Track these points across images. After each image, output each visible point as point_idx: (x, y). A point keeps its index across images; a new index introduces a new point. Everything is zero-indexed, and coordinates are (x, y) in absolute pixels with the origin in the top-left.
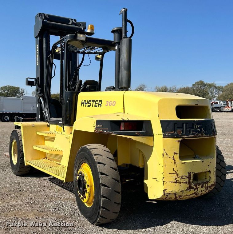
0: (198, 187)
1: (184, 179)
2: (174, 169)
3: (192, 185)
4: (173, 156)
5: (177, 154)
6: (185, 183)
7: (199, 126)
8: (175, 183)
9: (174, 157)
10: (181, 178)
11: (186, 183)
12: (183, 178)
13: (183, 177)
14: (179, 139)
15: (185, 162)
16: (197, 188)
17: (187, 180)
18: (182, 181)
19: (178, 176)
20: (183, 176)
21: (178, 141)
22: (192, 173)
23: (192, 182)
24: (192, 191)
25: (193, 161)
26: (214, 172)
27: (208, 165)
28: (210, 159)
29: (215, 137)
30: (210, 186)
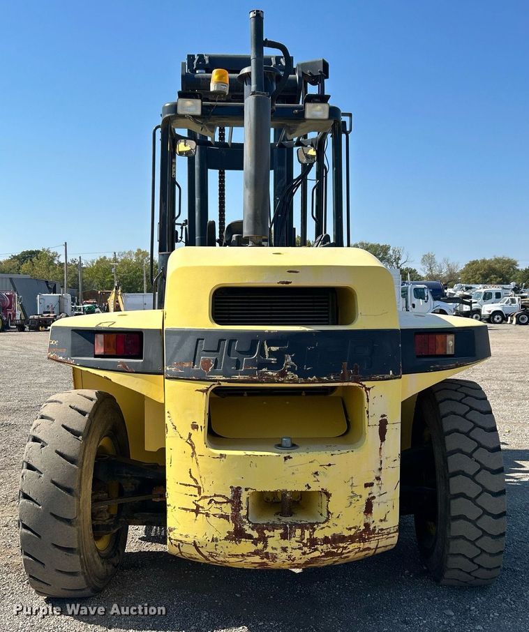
0: (268, 537)
1: (218, 506)
2: (190, 472)
3: (246, 527)
4: (190, 435)
5: (200, 428)
6: (222, 516)
7: (274, 349)
8: (194, 514)
9: (191, 438)
10: (210, 502)
11: (225, 517)
12: (216, 502)
13: (216, 499)
14: (204, 386)
15: (221, 455)
16: (264, 539)
17: (227, 509)
18: (214, 510)
19: (202, 495)
20: (215, 496)
21: (201, 391)
22: (243, 490)
23: (244, 517)
24: (246, 546)
25: (249, 453)
26: (352, 497)
27: (316, 473)
28: (329, 453)
29: (364, 386)
30: (326, 540)
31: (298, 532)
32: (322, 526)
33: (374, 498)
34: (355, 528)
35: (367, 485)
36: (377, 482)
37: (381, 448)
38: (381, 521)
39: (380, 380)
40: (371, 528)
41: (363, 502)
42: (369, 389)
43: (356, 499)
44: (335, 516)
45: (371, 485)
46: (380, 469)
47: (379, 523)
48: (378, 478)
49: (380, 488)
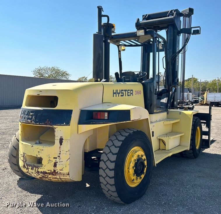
0: (29, 168)
3: (25, 165)
7: (32, 114)
22: (25, 154)
26: (49, 161)
27: (39, 152)
28: (43, 146)
29: (54, 127)
30: (41, 172)
31: (35, 168)
32: (40, 168)
33: (57, 162)
34: (50, 170)
35: (54, 158)
36: (59, 158)
37: (60, 147)
38: (60, 170)
39: (59, 125)
40: (56, 171)
41: (53, 163)
42: (55, 128)
43: (51, 161)
44: (44, 165)
45: (56, 158)
46: (60, 154)
47: (59, 171)
48: (59, 157)
49: (60, 160)
